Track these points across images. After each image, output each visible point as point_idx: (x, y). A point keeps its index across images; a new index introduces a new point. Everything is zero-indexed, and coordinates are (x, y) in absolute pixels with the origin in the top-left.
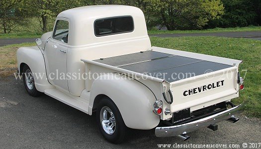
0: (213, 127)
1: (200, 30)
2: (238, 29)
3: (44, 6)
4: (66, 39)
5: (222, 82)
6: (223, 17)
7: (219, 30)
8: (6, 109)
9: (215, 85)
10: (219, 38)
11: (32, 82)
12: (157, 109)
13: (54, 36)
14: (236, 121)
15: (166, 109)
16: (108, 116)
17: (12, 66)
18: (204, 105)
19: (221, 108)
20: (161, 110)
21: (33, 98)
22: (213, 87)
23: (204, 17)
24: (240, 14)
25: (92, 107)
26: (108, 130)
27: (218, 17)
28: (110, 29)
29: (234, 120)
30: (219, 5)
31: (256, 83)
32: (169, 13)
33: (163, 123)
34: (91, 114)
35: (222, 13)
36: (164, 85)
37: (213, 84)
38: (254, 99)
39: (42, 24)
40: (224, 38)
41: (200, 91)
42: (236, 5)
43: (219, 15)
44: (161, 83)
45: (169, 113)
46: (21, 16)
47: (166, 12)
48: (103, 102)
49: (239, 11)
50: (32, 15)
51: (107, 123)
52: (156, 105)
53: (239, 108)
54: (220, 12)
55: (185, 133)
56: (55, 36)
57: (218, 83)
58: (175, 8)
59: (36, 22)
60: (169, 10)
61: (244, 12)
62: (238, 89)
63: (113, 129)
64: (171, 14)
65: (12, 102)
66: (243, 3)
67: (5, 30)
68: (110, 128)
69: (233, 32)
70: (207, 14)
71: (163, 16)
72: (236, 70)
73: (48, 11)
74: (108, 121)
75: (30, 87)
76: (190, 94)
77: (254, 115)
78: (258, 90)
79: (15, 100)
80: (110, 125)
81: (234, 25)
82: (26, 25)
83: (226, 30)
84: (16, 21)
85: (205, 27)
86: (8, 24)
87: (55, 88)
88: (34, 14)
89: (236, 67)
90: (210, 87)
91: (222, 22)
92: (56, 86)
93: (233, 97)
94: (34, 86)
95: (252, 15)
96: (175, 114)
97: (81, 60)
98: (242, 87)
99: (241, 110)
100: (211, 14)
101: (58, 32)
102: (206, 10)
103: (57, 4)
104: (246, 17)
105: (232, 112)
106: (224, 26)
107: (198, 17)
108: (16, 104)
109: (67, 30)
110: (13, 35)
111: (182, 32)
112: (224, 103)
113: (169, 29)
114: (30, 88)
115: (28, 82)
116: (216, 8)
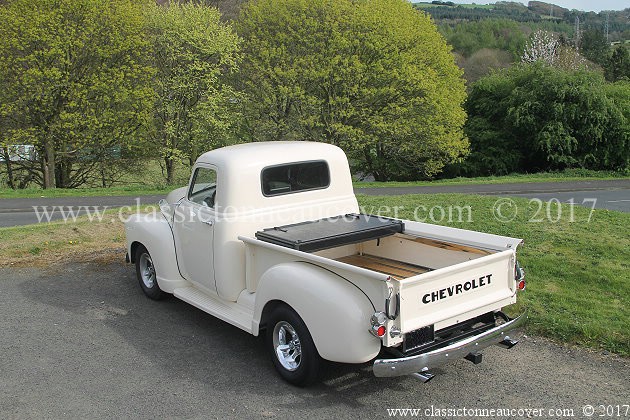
0: (473, 358)
1: (430, 180)
2: (494, 180)
3: (168, 142)
4: (211, 202)
5: (489, 277)
6: (469, 159)
7: (462, 181)
8: (107, 322)
9: (477, 283)
10: (471, 197)
11: (153, 274)
12: (376, 328)
13: (190, 194)
14: (512, 345)
15: (394, 328)
16: (288, 338)
17: (117, 245)
18: (457, 319)
19: (486, 323)
20: (384, 329)
21: (153, 302)
22: (474, 287)
23: (437, 160)
24: (494, 154)
25: (258, 322)
26: (288, 362)
27: (460, 160)
28: (288, 182)
29: (508, 344)
30: (462, 140)
31: (540, 276)
32: (378, 152)
33: (386, 352)
34: (256, 334)
35: (467, 152)
36: (389, 284)
37: (474, 281)
38: (537, 304)
39: (165, 172)
40: (479, 197)
41: (451, 294)
42: (489, 140)
43: (461, 156)
44: (384, 281)
45: (397, 334)
46: (130, 158)
47: (373, 152)
48: (278, 313)
49: (494, 149)
50: (149, 157)
51: (285, 350)
52: (374, 321)
53: (517, 323)
54: (464, 152)
55: (426, 369)
56: (193, 195)
57: (481, 280)
58: (387, 143)
59: (155, 167)
60: (377, 147)
61: (502, 150)
62: (515, 289)
63: (297, 360)
64: (381, 153)
65: (118, 311)
66: (501, 137)
67: (104, 180)
68: (291, 359)
69: (485, 185)
70: (442, 154)
71: (368, 157)
72: (512, 256)
73: (175, 151)
74: (288, 346)
75: (148, 283)
76: (433, 300)
77: (539, 332)
78: (543, 287)
79: (121, 306)
80: (291, 353)
81: (485, 172)
82: (139, 172)
83: (473, 181)
84: (124, 167)
85: (438, 177)
86: (108, 170)
87: (191, 286)
88: (153, 154)
89: (512, 251)
90: (468, 286)
91: (465, 168)
92: (193, 282)
93: (506, 304)
94: (155, 281)
95: (516, 156)
96: (407, 335)
97: (239, 239)
98: (522, 285)
99: (521, 326)
100: (448, 155)
101: (198, 187)
102: (441, 148)
103: (191, 138)
104: (506, 159)
105: (507, 331)
106: (469, 174)
107: (425, 160)
108: (124, 313)
109: (213, 184)
110: (118, 190)
111: (400, 184)
112: (491, 314)
113: (377, 179)
114: (148, 286)
115: (144, 273)
116: (457, 145)
